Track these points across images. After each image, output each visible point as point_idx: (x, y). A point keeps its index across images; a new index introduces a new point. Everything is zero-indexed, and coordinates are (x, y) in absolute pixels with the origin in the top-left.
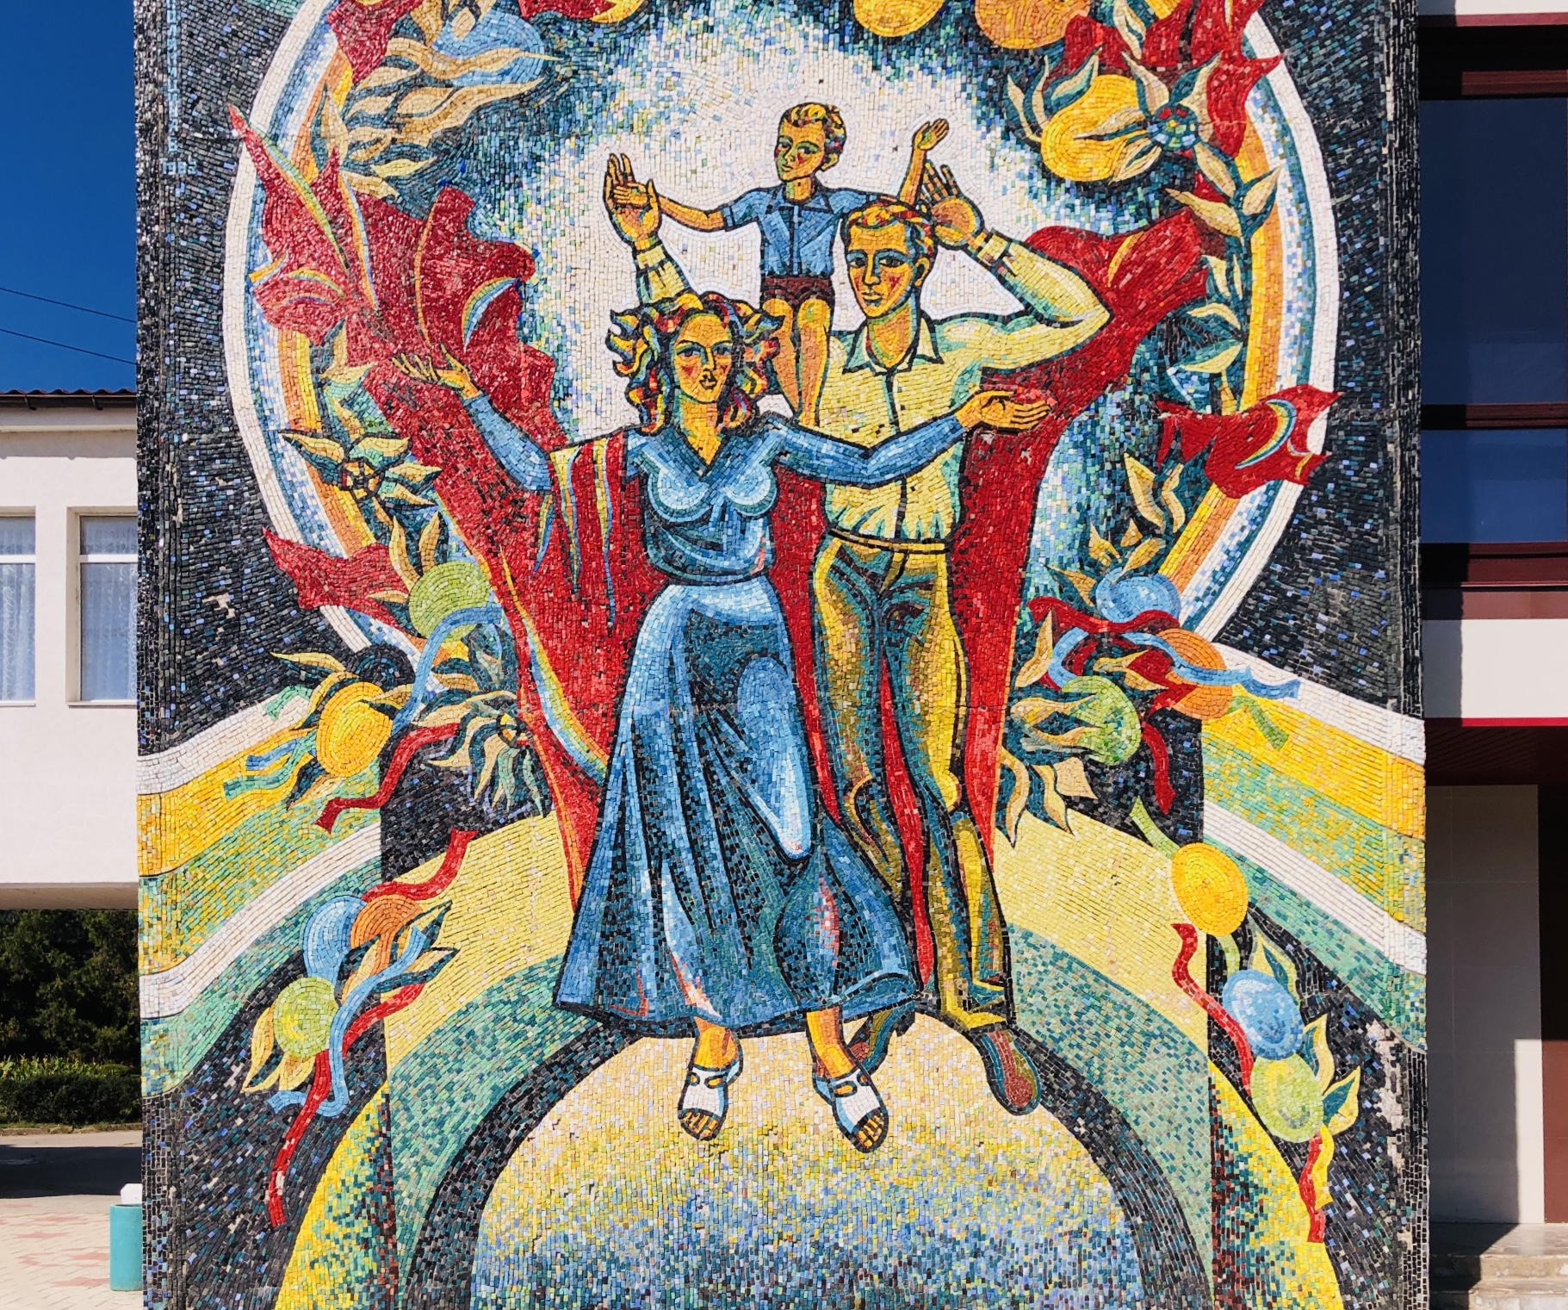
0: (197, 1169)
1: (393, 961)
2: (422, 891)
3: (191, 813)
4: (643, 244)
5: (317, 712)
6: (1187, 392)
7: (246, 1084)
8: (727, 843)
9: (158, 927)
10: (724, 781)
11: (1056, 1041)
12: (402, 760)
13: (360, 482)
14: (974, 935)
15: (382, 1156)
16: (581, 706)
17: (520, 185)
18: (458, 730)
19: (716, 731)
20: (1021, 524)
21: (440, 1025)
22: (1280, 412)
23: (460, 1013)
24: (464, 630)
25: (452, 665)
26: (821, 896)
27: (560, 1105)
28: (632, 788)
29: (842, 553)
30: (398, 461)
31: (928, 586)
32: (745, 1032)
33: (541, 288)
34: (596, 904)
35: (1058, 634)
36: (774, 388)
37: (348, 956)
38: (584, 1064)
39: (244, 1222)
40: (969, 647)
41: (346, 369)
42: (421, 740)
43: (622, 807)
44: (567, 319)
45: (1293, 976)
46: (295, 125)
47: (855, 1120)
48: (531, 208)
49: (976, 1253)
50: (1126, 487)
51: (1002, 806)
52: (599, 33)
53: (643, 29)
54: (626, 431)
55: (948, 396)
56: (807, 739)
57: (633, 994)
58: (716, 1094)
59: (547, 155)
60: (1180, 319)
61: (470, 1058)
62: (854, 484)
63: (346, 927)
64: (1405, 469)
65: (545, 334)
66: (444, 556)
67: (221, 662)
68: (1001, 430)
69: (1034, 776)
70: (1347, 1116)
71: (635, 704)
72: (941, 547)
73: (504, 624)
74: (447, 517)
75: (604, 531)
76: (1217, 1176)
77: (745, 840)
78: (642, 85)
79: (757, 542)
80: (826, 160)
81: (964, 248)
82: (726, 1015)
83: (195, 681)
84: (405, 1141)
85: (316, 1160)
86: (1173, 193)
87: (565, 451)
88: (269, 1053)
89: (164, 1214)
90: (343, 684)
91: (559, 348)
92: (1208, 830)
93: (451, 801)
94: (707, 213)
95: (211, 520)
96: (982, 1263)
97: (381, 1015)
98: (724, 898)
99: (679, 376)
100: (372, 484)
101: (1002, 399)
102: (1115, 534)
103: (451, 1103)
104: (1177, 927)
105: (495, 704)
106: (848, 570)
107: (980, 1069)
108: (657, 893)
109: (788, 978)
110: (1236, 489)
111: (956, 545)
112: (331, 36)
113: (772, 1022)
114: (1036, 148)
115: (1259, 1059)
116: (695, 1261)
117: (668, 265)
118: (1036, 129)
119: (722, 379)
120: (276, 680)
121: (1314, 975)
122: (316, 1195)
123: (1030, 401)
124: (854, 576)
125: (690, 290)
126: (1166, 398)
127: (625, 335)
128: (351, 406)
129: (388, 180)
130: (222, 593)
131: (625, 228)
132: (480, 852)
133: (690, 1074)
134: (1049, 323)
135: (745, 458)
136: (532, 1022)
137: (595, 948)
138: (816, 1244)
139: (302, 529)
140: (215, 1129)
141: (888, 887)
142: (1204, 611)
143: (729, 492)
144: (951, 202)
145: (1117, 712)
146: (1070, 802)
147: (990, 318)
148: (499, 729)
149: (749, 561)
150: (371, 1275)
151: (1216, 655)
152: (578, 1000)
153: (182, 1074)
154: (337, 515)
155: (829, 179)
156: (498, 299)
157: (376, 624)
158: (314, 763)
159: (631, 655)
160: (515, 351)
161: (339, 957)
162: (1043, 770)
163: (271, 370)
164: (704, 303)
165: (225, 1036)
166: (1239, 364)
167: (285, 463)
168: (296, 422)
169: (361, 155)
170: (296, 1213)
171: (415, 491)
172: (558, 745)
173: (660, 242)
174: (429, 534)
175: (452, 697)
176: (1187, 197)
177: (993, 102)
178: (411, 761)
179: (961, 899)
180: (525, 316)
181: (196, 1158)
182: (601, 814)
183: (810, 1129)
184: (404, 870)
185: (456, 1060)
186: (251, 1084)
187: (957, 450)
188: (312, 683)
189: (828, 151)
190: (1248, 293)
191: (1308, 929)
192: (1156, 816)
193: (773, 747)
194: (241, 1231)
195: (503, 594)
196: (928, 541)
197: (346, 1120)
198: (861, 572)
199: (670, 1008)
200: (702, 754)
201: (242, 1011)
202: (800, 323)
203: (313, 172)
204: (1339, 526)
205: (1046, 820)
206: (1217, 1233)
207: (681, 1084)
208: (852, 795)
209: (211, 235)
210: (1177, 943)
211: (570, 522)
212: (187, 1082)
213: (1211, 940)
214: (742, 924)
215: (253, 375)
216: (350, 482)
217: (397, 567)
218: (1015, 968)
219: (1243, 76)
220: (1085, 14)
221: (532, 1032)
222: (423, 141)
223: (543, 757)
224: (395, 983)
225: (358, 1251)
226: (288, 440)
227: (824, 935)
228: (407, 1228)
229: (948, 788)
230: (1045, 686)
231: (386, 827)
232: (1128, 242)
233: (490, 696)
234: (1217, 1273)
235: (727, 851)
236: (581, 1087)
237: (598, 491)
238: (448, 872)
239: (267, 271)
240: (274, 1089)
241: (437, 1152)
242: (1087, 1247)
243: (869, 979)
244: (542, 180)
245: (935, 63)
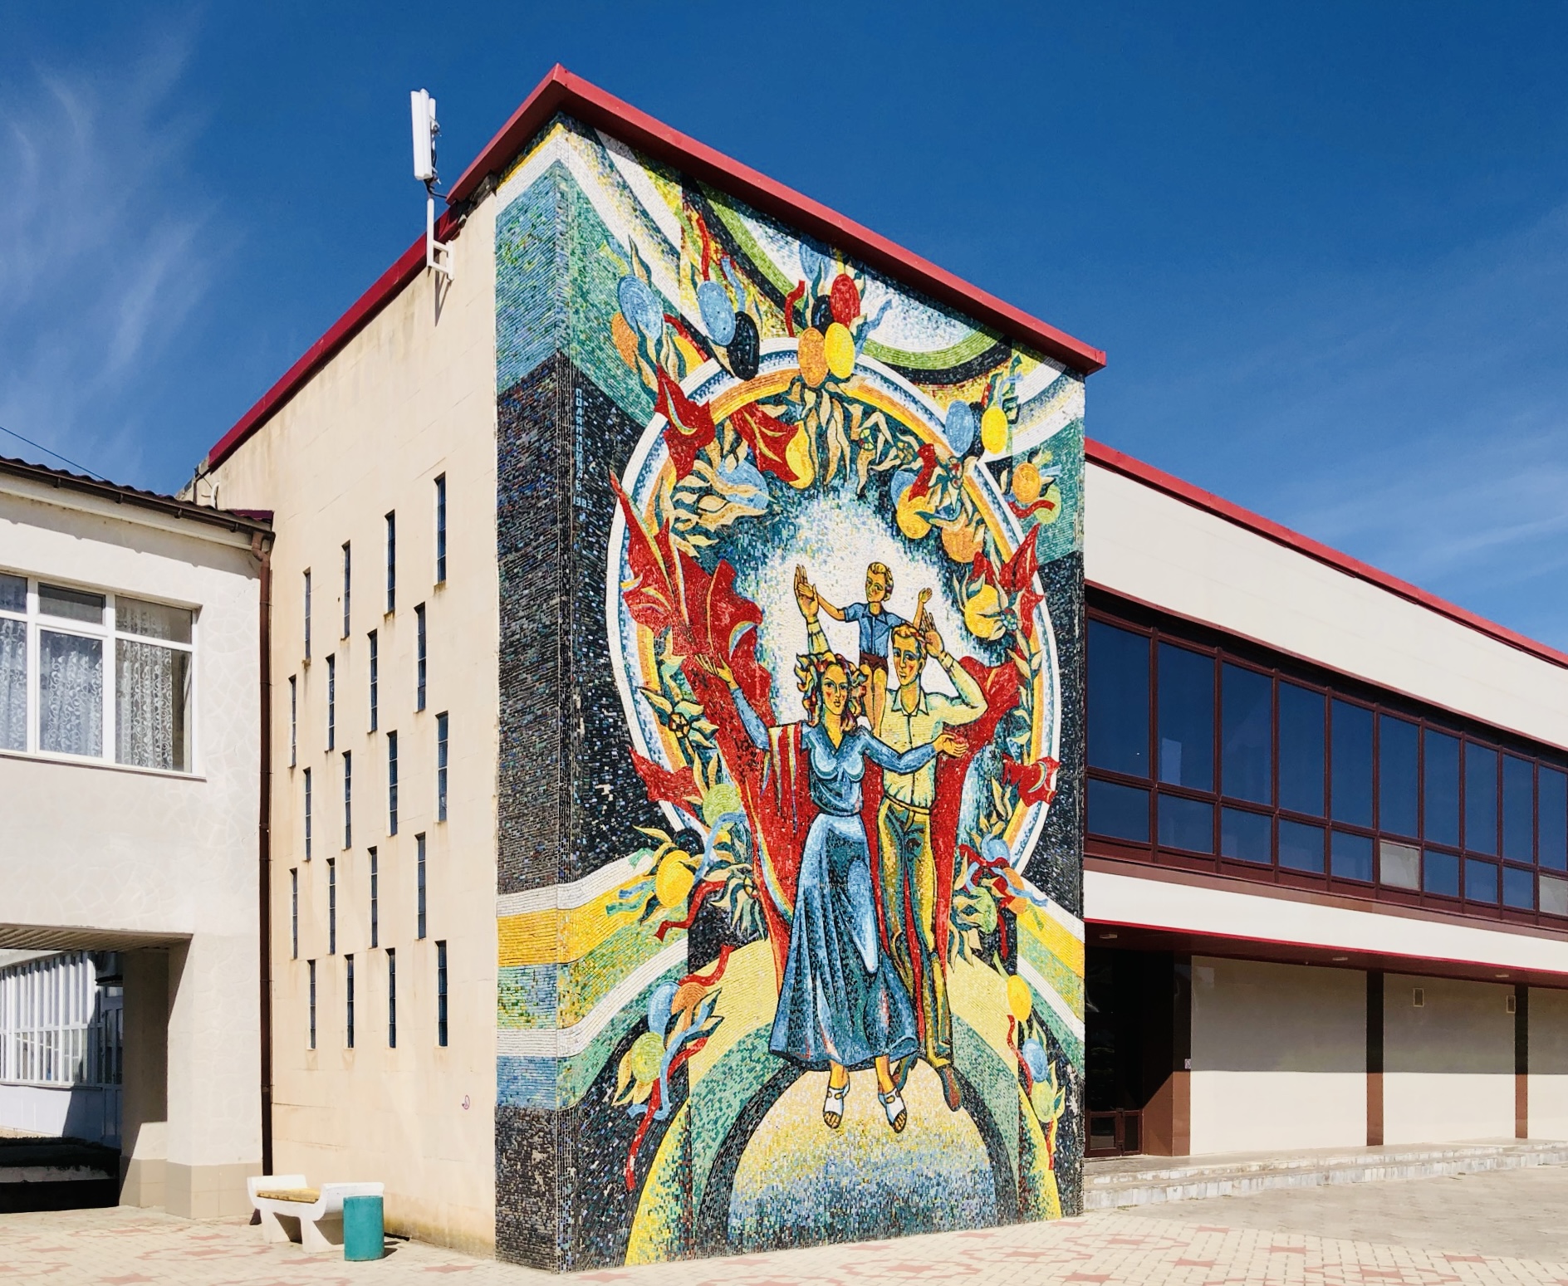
0: (588, 1155)
1: (693, 1024)
2: (707, 981)
3: (588, 923)
4: (811, 620)
5: (657, 866)
6: (1014, 751)
7: (615, 1100)
8: (844, 962)
9: (567, 997)
10: (843, 927)
11: (968, 1073)
12: (698, 900)
13: (680, 727)
14: (940, 1018)
15: (687, 1143)
16: (781, 880)
17: (757, 569)
18: (725, 885)
19: (840, 899)
20: (956, 805)
21: (715, 1063)
22: (1042, 768)
23: (725, 1056)
24: (729, 825)
25: (722, 846)
26: (881, 995)
27: (771, 1110)
28: (804, 928)
29: (890, 807)
30: (698, 719)
31: (922, 831)
32: (851, 1068)
33: (765, 632)
34: (788, 994)
35: (969, 864)
36: (864, 713)
37: (670, 1019)
38: (782, 1086)
39: (613, 1189)
40: (938, 866)
41: (673, 657)
42: (707, 889)
43: (800, 938)
44: (777, 653)
45: (1045, 1043)
46: (646, 495)
47: (894, 1116)
48: (762, 584)
49: (938, 1184)
50: (992, 795)
51: (949, 951)
52: (792, 493)
53: (811, 497)
54: (802, 722)
55: (931, 733)
56: (876, 907)
57: (804, 1046)
58: (839, 1101)
59: (770, 556)
60: (1011, 715)
61: (730, 1083)
62: (895, 772)
63: (671, 1001)
64: (1080, 802)
65: (767, 659)
66: (719, 780)
67: (604, 828)
68: (950, 756)
69: (961, 936)
70: (1061, 1111)
71: (806, 880)
72: (927, 811)
73: (747, 824)
74: (721, 757)
75: (793, 778)
76: (1021, 1140)
77: (851, 962)
78: (811, 529)
79: (855, 797)
80: (885, 596)
81: (937, 658)
82: (843, 1059)
83: (591, 839)
84: (699, 1134)
85: (652, 1147)
86: (1009, 651)
87: (775, 729)
88: (629, 1080)
89: (569, 1185)
90: (670, 850)
91: (774, 669)
92: (1019, 970)
93: (721, 927)
94: (838, 610)
95: (601, 737)
96: (940, 1188)
97: (687, 1057)
98: (842, 993)
99: (825, 697)
100: (686, 729)
101: (950, 740)
102: (989, 816)
103: (721, 1110)
104: (1009, 1016)
105: (742, 871)
106: (892, 817)
107: (941, 1088)
108: (814, 989)
109: (868, 1038)
110: (1028, 804)
111: (934, 810)
112: (665, 446)
113: (862, 1063)
114: (963, 614)
115: (1035, 1082)
116: (828, 1196)
117: (821, 634)
118: (963, 604)
119: (843, 703)
120: (636, 844)
121: (1052, 1042)
122: (652, 1169)
123: (960, 743)
124: (894, 821)
125: (829, 650)
126: (1006, 754)
127: (803, 669)
128: (675, 680)
129: (694, 546)
130: (606, 784)
131: (803, 608)
132: (735, 958)
133: (828, 1092)
134: (967, 705)
135: (852, 749)
136: (758, 1061)
137: (787, 1019)
138: (878, 1184)
139: (650, 750)
140: (598, 1130)
141: (908, 991)
142: (1018, 860)
143: (845, 765)
144: (932, 633)
145: (989, 907)
146: (974, 951)
147: (947, 697)
148: (744, 887)
149: (853, 806)
150: (679, 1217)
151: (1021, 883)
152: (780, 1049)
153: (581, 1093)
154: (668, 746)
155: (887, 606)
156: (747, 633)
157: (687, 815)
158: (654, 898)
159: (803, 850)
160: (754, 665)
161: (666, 1020)
162: (963, 933)
163: (633, 646)
164: (837, 659)
165: (604, 1070)
166: (1029, 741)
167: (640, 708)
168: (647, 683)
169: (680, 526)
170: (640, 1180)
171: (707, 739)
172: (771, 899)
173: (817, 621)
174: (713, 765)
175: (722, 865)
176: (1013, 655)
177: (948, 584)
178: (702, 902)
179: (935, 999)
180: (758, 646)
181: (587, 1149)
182: (790, 942)
183: (877, 1121)
184: (698, 968)
185: (723, 1084)
186: (618, 1100)
187: (933, 762)
188: (654, 848)
189: (887, 591)
190: (1033, 708)
191: (1050, 1019)
192: (1002, 961)
193: (863, 910)
194: (610, 1195)
195: (747, 807)
196: (923, 808)
197: (668, 1122)
198: (897, 819)
199: (819, 1054)
200: (834, 911)
201: (613, 1053)
202: (875, 681)
203: (656, 530)
204: (1060, 826)
205: (965, 959)
206: (1020, 1167)
207: (824, 1097)
208: (894, 940)
209: (599, 552)
210: (1009, 1025)
211: (778, 770)
212: (583, 1099)
213: (1020, 1023)
214: (850, 1008)
215: (624, 648)
216: (674, 727)
217: (697, 783)
218: (954, 1035)
219: (1032, 601)
220: (980, 551)
221: (759, 1067)
222: (712, 528)
223: (764, 906)
224: (693, 1037)
225: (673, 1202)
226: (643, 694)
227: (883, 1014)
228: (698, 1188)
229: (930, 939)
230: (964, 890)
231: (690, 939)
232: (994, 671)
233: (740, 866)
234: (1020, 1188)
235: (844, 966)
236: (781, 1100)
237: (790, 755)
238: (721, 970)
239: (631, 584)
240: (630, 1103)
241: (714, 1140)
242: (977, 1178)
243: (900, 1040)
244: (768, 570)
245: (927, 558)
